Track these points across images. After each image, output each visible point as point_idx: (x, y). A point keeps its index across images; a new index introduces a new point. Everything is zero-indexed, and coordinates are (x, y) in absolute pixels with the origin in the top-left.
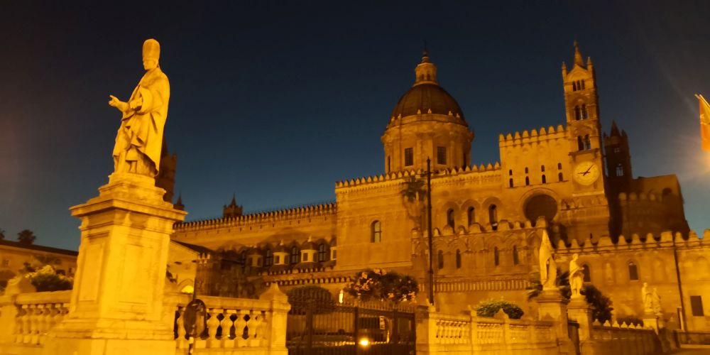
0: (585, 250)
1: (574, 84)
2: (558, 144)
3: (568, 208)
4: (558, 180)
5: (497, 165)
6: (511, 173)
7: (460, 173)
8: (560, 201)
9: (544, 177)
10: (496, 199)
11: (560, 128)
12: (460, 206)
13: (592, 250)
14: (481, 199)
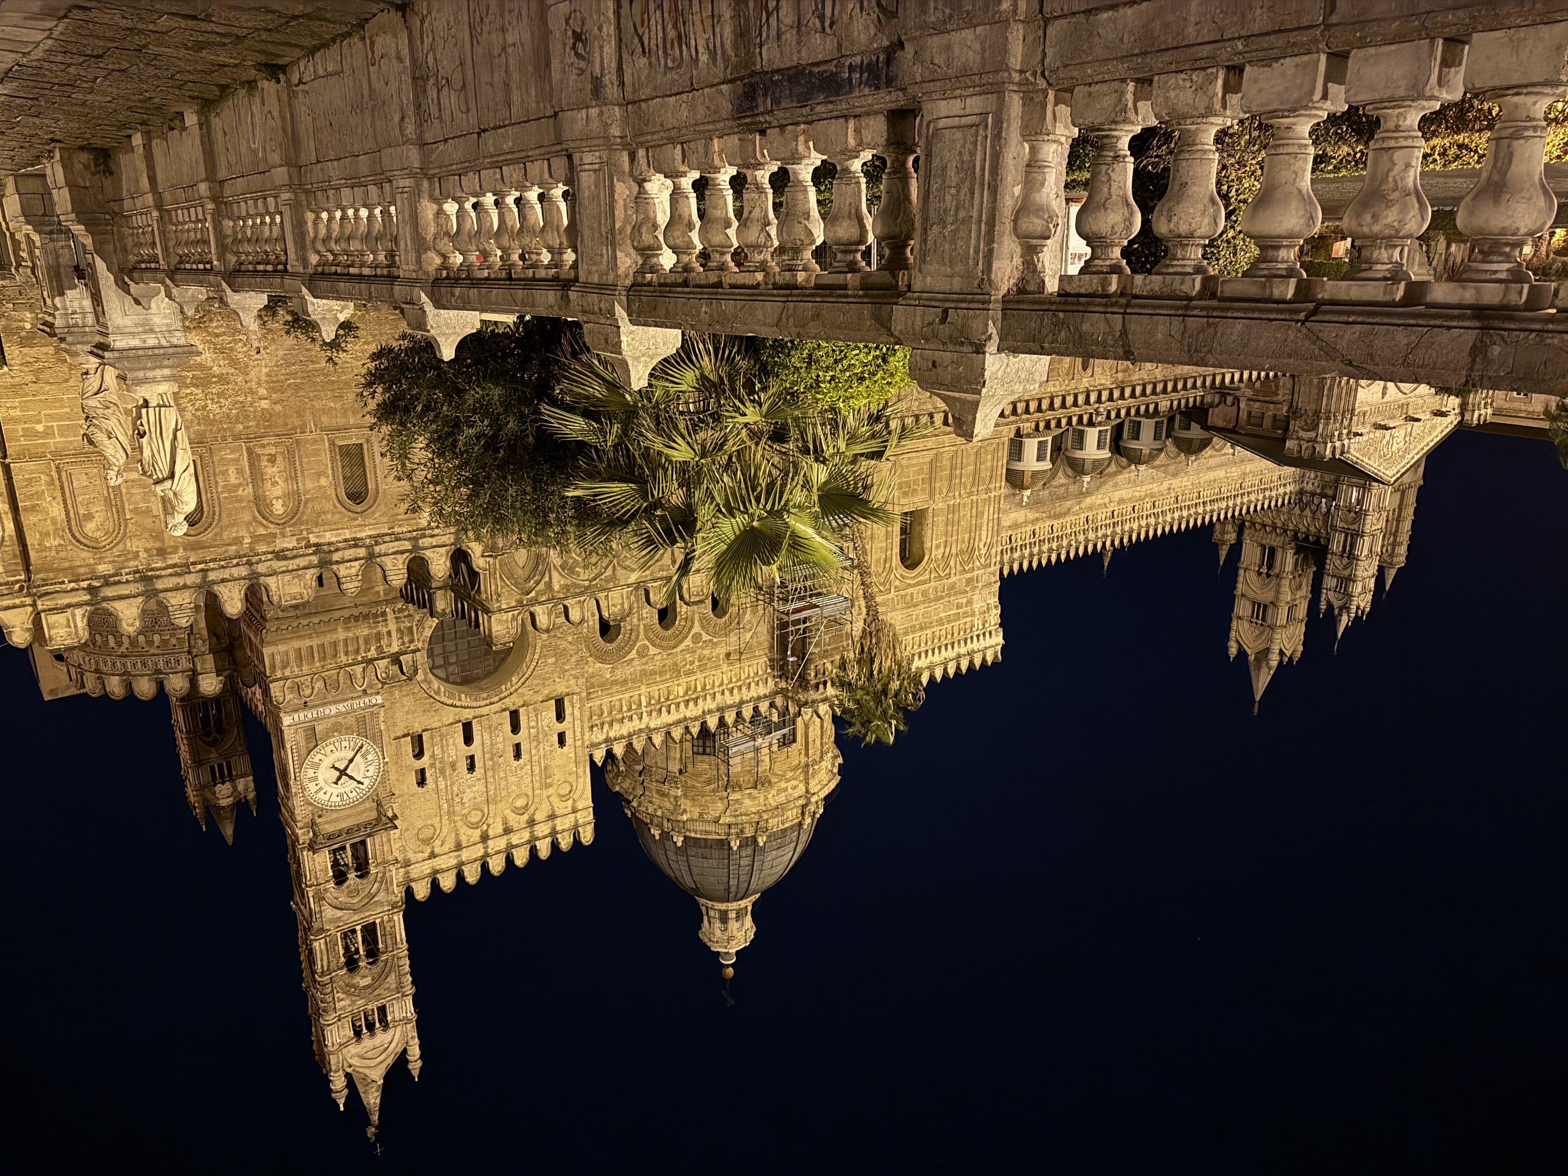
0: (362, 552)
1: (386, 1026)
2: (427, 841)
3: (396, 659)
4: (426, 736)
5: (599, 756)
6: (561, 739)
7: (696, 719)
8: (420, 677)
9: (468, 739)
10: (602, 657)
11: (422, 892)
12: (697, 628)
13: (336, 557)
14: (642, 654)
